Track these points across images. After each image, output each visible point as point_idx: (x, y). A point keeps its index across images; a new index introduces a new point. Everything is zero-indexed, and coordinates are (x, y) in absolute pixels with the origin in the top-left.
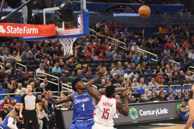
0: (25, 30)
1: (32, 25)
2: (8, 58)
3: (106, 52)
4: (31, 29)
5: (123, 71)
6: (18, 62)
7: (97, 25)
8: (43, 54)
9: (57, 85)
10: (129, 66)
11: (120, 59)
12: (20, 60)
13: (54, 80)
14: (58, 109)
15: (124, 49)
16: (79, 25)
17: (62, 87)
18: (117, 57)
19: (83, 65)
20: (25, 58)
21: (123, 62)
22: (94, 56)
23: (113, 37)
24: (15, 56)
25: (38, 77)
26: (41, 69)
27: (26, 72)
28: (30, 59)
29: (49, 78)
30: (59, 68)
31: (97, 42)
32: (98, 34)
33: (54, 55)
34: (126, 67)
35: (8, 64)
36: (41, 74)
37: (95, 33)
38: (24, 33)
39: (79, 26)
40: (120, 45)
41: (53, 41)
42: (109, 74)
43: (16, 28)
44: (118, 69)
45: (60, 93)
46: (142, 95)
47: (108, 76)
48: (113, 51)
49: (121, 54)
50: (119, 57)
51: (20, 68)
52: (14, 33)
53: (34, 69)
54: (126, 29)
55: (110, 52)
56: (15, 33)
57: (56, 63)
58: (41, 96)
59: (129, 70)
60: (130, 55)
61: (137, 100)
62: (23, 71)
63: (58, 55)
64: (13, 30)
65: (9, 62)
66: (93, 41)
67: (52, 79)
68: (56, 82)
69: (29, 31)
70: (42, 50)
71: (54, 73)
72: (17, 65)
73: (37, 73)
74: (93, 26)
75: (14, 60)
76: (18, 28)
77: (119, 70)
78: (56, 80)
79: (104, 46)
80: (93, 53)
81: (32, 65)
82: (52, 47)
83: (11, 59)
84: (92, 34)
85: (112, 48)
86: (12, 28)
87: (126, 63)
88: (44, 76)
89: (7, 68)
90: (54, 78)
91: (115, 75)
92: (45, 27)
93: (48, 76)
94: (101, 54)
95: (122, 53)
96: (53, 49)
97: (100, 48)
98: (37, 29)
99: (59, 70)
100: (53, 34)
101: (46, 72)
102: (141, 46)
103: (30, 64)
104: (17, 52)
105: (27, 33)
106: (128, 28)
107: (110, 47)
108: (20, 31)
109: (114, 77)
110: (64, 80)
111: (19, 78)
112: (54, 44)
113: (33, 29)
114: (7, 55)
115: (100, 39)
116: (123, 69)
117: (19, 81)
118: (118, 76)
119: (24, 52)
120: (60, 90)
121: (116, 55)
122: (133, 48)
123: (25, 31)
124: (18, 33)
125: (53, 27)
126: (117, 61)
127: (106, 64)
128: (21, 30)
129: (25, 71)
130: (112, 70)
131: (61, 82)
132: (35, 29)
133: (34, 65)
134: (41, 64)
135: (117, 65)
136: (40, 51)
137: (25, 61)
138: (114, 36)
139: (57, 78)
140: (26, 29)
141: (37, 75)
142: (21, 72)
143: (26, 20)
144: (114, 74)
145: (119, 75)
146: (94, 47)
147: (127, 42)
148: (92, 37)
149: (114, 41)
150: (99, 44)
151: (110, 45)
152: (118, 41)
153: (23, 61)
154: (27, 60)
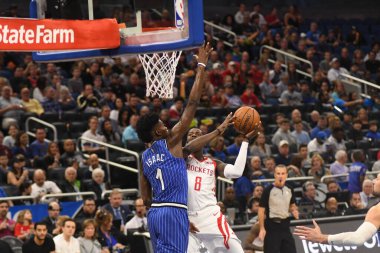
0: (39, 34)
2: (9, 106)
3: (261, 85)
4: (56, 32)
5: (304, 133)
6: (36, 115)
7: (239, 17)
8: (100, 94)
9: (136, 174)
10: (320, 122)
11: (299, 104)
12: (41, 111)
13: (128, 159)
14: (137, 233)
15: (309, 79)
18: (290, 98)
19: (203, 121)
20: (53, 106)
21: (305, 110)
22: (230, 95)
23: (279, 48)
24: (27, 101)
25: (86, 152)
26: (94, 133)
27: (56, 140)
28: (65, 108)
29: (115, 155)
31: (238, 59)
32: (241, 39)
33: (128, 96)
34: (314, 124)
36: (95, 145)
37: (232, 37)
38: (38, 41)
39: (179, 22)
40: (297, 67)
41: (124, 59)
42: (269, 141)
43: (18, 29)
44: (292, 130)
46: (355, 195)
47: (267, 147)
48: (279, 84)
49: (300, 91)
50: (295, 98)
51: (39, 131)
52: (11, 42)
53: (76, 133)
54: (313, 25)
55: (272, 85)
56: (16, 41)
57: (133, 117)
58: (92, 202)
61: (341, 208)
62: (47, 138)
63: (137, 96)
64: (9, 35)
65: (11, 117)
66: (227, 57)
67: (123, 159)
68: (133, 164)
69: (50, 35)
70: (97, 83)
71: (127, 141)
73: (83, 142)
74: (229, 20)
75: (25, 110)
76: (22, 30)
77: (294, 133)
78: (132, 159)
79: (256, 71)
80: (227, 90)
81: (71, 121)
82: (122, 76)
83: (16, 108)
84: (227, 40)
85: (278, 74)
86: (6, 30)
87: (315, 112)
89: (5, 132)
90: (128, 155)
91: (285, 145)
92: (91, 24)
93: (111, 150)
94: (248, 92)
95: (304, 87)
96: (126, 80)
97: (247, 75)
98: (71, 31)
100: (113, 44)
102: (353, 68)
103: (67, 119)
104: (31, 88)
105: (46, 41)
106: (318, 24)
107: (272, 72)
108: (27, 36)
109: (282, 151)
111: (37, 157)
112: (127, 67)
113: (62, 32)
114: (7, 99)
115: (245, 53)
116: (306, 129)
117: (38, 165)
118: (293, 148)
121: (286, 92)
122: (332, 75)
123: (41, 38)
124: (22, 41)
125: (112, 24)
126: (290, 109)
127: (264, 116)
128: (30, 33)
129: (51, 139)
130: (279, 133)
132: (67, 32)
133: (75, 123)
134: (92, 120)
135: (290, 118)
136: (93, 85)
137: (53, 112)
138: (283, 44)
139: (135, 154)
140: (42, 30)
142: (42, 142)
143: (43, 7)
144: (282, 143)
145: (295, 145)
146: (229, 73)
147: (317, 59)
148: (227, 48)
149: (283, 55)
150: (243, 66)
151: (271, 66)
152: (292, 56)
153: (48, 113)
154: (57, 110)
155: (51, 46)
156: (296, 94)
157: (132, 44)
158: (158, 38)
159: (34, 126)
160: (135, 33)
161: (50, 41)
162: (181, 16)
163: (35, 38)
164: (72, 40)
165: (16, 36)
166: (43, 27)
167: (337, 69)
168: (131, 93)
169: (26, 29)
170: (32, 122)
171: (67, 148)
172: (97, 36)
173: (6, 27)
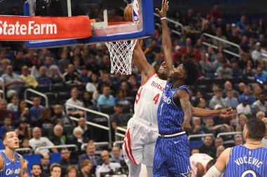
0: (30, 28)
1: (45, 18)
2: (12, 81)
4: (43, 26)
5: (234, 99)
8: (79, 71)
9: (107, 131)
10: (246, 90)
11: (230, 77)
12: (36, 84)
13: (101, 120)
15: (237, 58)
16: (135, 15)
17: (117, 134)
18: (223, 73)
20: (45, 80)
21: (234, 82)
23: (214, 35)
24: (26, 75)
29: (91, 117)
30: (111, 97)
31: (184, 44)
32: (186, 28)
33: (101, 72)
34: (241, 93)
35: (11, 92)
36: (76, 109)
37: (179, 27)
38: (29, 33)
42: (207, 105)
43: (15, 24)
44: (224, 97)
45: (112, 146)
48: (215, 62)
49: (231, 67)
50: (228, 73)
52: (10, 34)
53: (62, 100)
56: (13, 33)
57: (105, 88)
59: (247, 98)
60: (249, 68)
62: (41, 104)
64: (8, 28)
65: (13, 89)
66: (176, 42)
67: (97, 119)
68: (105, 124)
69: (39, 29)
70: (76, 63)
71: (101, 106)
72: (30, 93)
73: (67, 107)
74: (178, 14)
75: (24, 83)
76: (17, 25)
77: (226, 99)
78: (105, 120)
79: (197, 53)
81: (58, 92)
82: (97, 57)
84: (175, 29)
86: (5, 25)
88: (81, 113)
89: (9, 100)
90: (101, 117)
92: (70, 20)
93: (88, 113)
95: (234, 65)
96: (100, 60)
97: (191, 56)
98: (55, 25)
99: (111, 101)
100: (86, 35)
101: (86, 106)
103: (55, 89)
105: (35, 33)
106: (247, 16)
108: (21, 29)
110: (120, 119)
112: (100, 50)
113: (48, 26)
114: (11, 75)
115: (189, 39)
116: (236, 96)
119: (42, 68)
120: (113, 140)
121: (220, 68)
122: (255, 55)
123: (32, 30)
124: (18, 33)
125: (85, 20)
126: (223, 81)
127: (203, 86)
128: (23, 27)
129: (44, 105)
131: (114, 124)
132: (51, 26)
133: (62, 93)
134: (73, 90)
135: (223, 88)
137: (45, 85)
138: (217, 32)
139: (107, 116)
140: (32, 25)
141: (68, 112)
143: (34, 7)
144: (217, 107)
148: (175, 35)
149: (218, 41)
150: (188, 49)
152: (224, 41)
153: (42, 85)
154: (48, 83)
155: (39, 37)
156: (228, 69)
157: (100, 34)
158: (120, 30)
159: (30, 95)
160: (102, 26)
161: (39, 33)
162: (137, 13)
163: (27, 31)
164: (55, 32)
165: (13, 29)
166: (33, 22)
167: (259, 50)
168: (103, 70)
169: (20, 24)
170: (29, 92)
171: (56, 111)
172: (74, 28)
173: (5, 23)
